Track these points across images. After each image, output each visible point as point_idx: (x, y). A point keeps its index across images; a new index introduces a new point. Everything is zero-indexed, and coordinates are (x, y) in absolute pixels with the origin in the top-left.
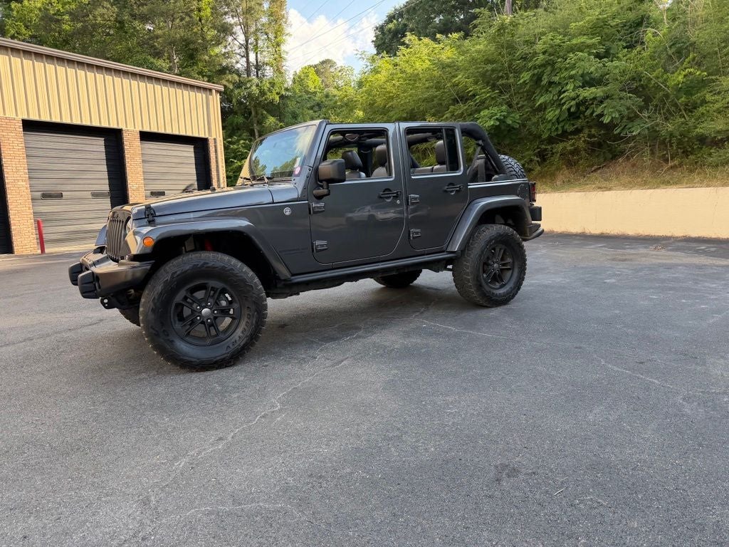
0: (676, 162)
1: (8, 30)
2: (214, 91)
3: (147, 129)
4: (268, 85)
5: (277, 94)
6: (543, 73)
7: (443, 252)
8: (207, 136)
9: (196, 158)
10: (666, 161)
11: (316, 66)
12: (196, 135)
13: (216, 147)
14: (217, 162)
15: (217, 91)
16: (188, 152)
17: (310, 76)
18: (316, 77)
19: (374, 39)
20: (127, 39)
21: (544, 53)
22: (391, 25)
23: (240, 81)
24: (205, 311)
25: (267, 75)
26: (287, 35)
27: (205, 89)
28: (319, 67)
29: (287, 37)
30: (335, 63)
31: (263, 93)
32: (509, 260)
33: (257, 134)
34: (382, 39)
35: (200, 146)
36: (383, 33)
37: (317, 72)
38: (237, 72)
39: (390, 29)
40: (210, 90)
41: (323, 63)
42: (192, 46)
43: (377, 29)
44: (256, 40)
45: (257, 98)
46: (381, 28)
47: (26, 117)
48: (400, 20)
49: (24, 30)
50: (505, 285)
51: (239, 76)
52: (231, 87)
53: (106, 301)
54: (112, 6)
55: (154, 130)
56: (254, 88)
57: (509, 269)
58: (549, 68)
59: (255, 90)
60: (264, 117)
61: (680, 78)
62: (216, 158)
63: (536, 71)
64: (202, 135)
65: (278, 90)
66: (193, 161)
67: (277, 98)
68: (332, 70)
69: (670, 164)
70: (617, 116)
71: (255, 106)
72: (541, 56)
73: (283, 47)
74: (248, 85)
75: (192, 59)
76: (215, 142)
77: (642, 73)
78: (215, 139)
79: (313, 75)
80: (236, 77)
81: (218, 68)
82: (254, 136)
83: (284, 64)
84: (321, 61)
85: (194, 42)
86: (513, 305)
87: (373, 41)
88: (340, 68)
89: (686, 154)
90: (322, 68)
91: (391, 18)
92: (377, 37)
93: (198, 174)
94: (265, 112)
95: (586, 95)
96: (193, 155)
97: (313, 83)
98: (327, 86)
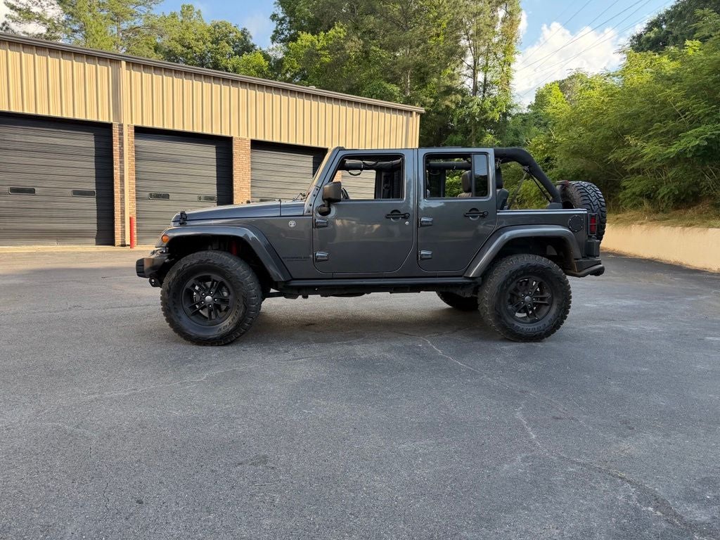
1: (285, 65)
2: (414, 113)
4: (490, 104)
5: (498, 112)
7: (461, 276)
15: (417, 113)
17: (553, 92)
20: (370, 67)
22: (650, 34)
23: (462, 101)
24: (209, 298)
25: (494, 93)
27: (406, 111)
28: (566, 83)
29: (516, 55)
31: (483, 111)
32: (547, 295)
36: (640, 43)
38: (463, 93)
39: (649, 38)
40: (411, 112)
42: (423, 70)
43: (634, 39)
46: (638, 38)
47: (254, 138)
48: (663, 26)
49: (296, 64)
50: (538, 321)
51: (464, 95)
52: (453, 107)
53: (153, 281)
54: (359, 39)
56: (475, 107)
57: (546, 305)
59: (476, 110)
60: (482, 135)
65: (499, 109)
67: (498, 116)
71: (475, 125)
73: (514, 66)
74: (470, 105)
79: (556, 91)
80: (459, 97)
81: (442, 89)
85: (425, 66)
86: (549, 344)
91: (654, 24)
94: (483, 130)
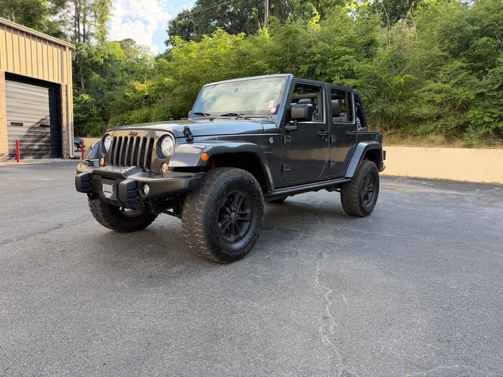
0: (393, 131)
2: (67, 48)
3: (11, 71)
4: (95, 50)
5: (102, 57)
6: (316, 66)
7: (343, 177)
8: (60, 82)
9: (50, 99)
10: (386, 130)
11: (120, 42)
12: (51, 80)
13: (67, 91)
14: (67, 103)
15: (70, 49)
16: (44, 93)
18: (120, 50)
19: (168, 29)
21: (319, 53)
22: (180, 22)
25: (92, 42)
26: (111, 15)
27: (60, 45)
28: (123, 43)
30: (135, 42)
31: (90, 56)
33: (83, 85)
34: (173, 30)
35: (54, 89)
36: (175, 27)
37: (122, 46)
39: (180, 24)
40: (64, 47)
41: (126, 40)
43: (170, 22)
44: (85, 15)
45: (85, 59)
46: (174, 23)
48: (187, 19)
50: (369, 202)
55: (17, 72)
56: (84, 50)
57: (371, 191)
58: (321, 64)
59: (84, 52)
60: (90, 74)
61: (402, 80)
62: (67, 100)
63: (312, 65)
64: (56, 81)
65: (102, 55)
66: (47, 101)
67: (102, 60)
68: (133, 46)
69: (388, 132)
70: (366, 99)
72: (319, 56)
73: (107, 24)
74: (79, 49)
75: (30, 21)
76: (66, 88)
77: (377, 74)
78: (66, 85)
79: (118, 48)
82: (81, 87)
83: (107, 36)
84: (125, 39)
87: (167, 31)
88: (138, 46)
89: (398, 126)
90: (126, 44)
91: (181, 16)
92: (170, 28)
93: (50, 111)
94: (90, 70)
95: (349, 83)
96: (47, 96)
97: (119, 53)
98: (129, 57)
